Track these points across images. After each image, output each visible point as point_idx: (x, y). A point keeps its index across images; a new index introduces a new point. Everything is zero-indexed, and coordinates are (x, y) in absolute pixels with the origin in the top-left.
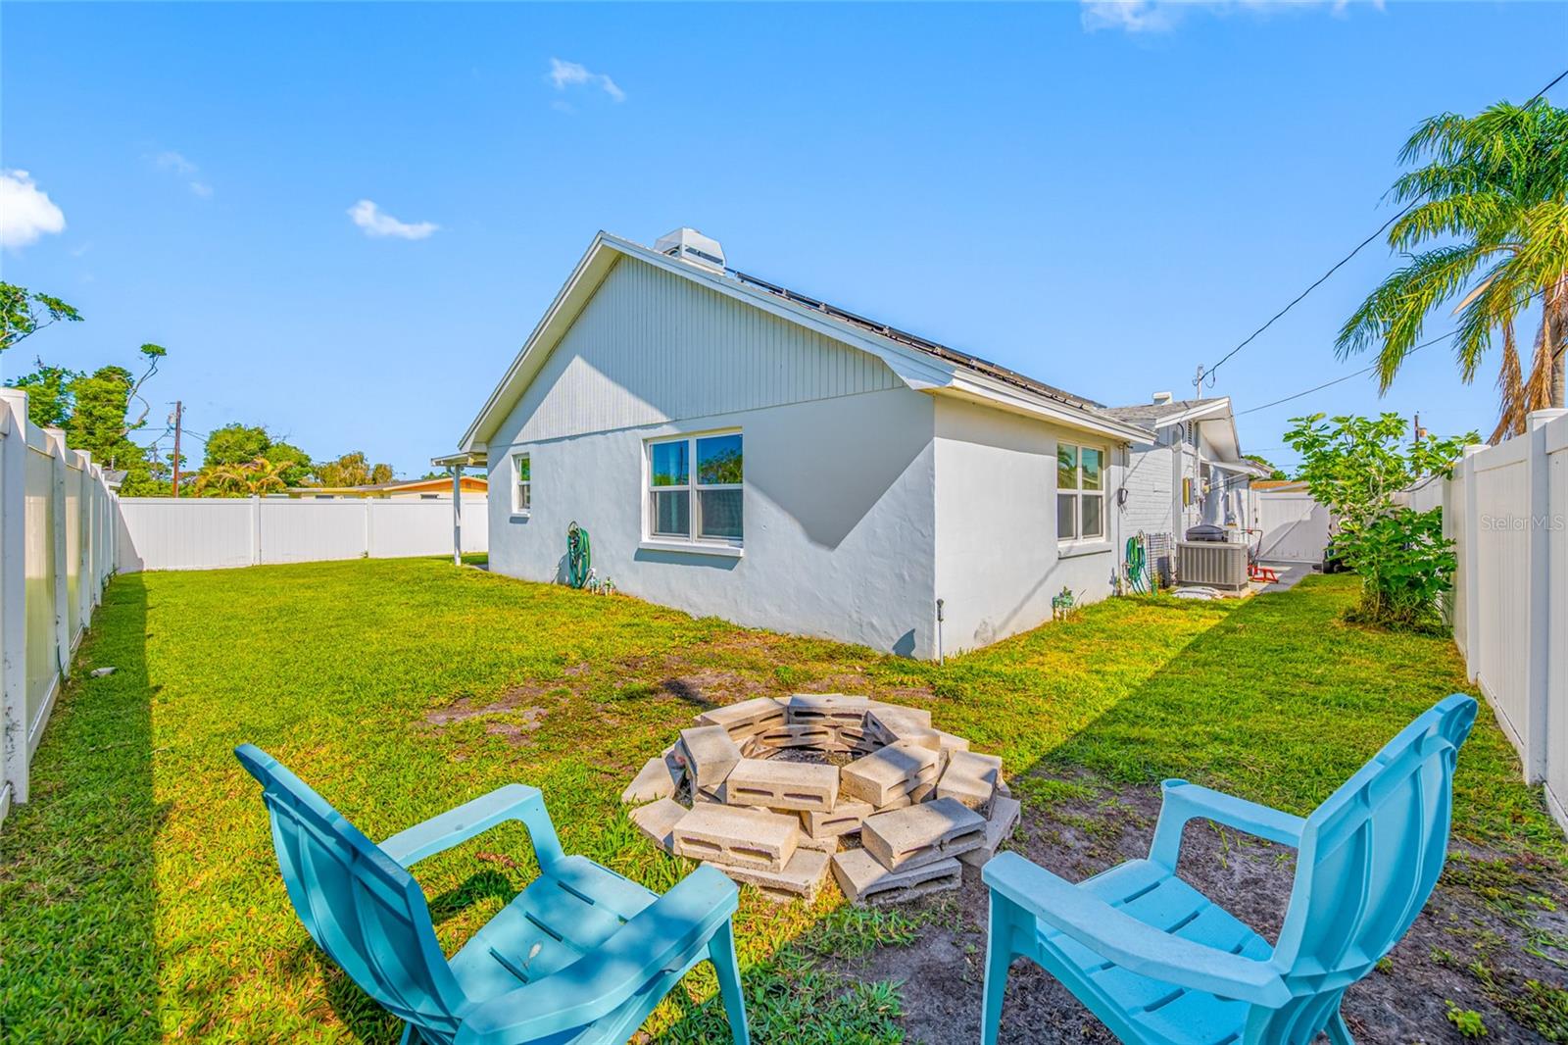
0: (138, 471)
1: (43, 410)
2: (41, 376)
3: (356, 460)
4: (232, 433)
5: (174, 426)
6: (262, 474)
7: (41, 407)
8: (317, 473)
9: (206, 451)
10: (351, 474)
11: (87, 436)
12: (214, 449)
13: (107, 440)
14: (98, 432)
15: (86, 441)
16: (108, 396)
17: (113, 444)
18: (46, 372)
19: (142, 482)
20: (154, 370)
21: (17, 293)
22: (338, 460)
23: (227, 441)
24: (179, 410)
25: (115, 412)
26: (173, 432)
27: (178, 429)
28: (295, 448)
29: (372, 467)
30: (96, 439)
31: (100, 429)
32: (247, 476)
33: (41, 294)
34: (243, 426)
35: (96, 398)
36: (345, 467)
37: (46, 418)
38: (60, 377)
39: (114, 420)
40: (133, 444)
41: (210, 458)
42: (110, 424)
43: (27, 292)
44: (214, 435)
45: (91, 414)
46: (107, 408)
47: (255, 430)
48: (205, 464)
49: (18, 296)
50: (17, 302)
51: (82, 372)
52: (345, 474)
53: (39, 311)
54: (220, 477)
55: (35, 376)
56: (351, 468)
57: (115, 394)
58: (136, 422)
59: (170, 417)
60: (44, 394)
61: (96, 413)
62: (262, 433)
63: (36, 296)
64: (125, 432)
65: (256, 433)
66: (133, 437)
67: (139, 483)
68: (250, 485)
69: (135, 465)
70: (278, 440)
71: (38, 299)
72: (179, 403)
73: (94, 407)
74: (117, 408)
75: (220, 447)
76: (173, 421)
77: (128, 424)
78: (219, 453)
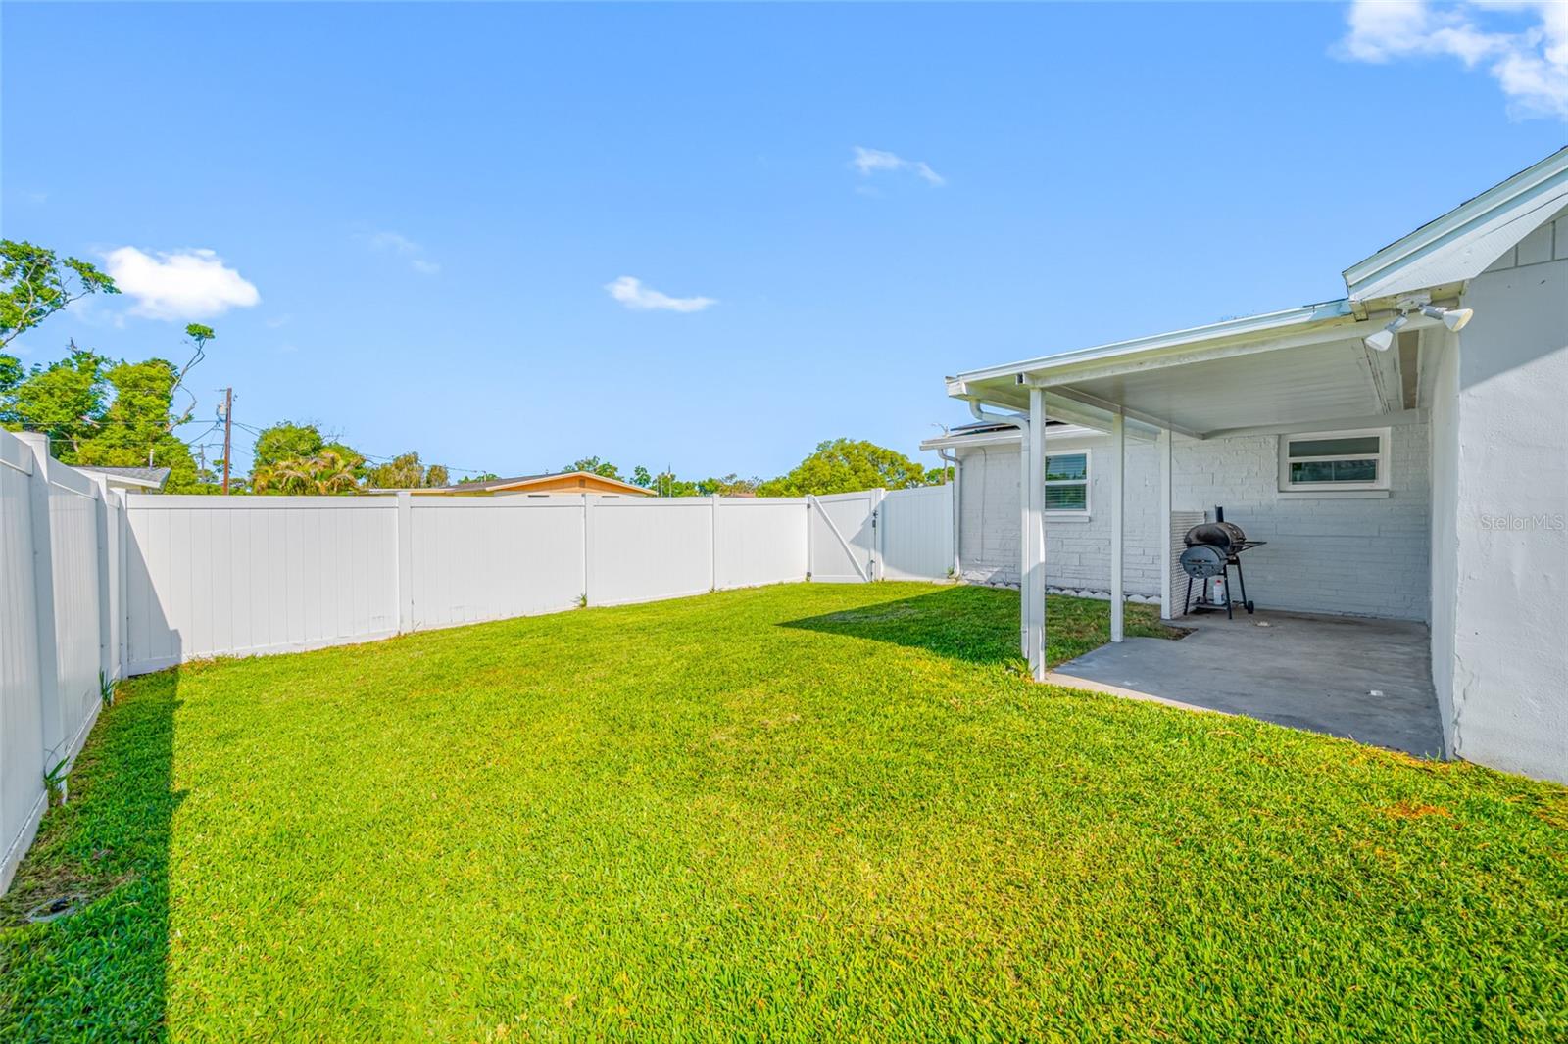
0: (183, 472)
1: (75, 400)
2: (74, 362)
3: (410, 461)
4: (283, 431)
5: (224, 418)
6: (333, 471)
7: (73, 395)
8: (369, 476)
9: (255, 452)
10: (406, 477)
11: (127, 431)
12: (265, 449)
13: (148, 435)
14: (140, 427)
15: (125, 437)
16: (151, 384)
17: (155, 440)
18: (80, 356)
19: (188, 484)
20: (201, 356)
21: (42, 256)
22: (392, 462)
23: (278, 440)
24: (229, 399)
25: (158, 402)
26: (223, 426)
27: (228, 421)
28: (348, 448)
29: (427, 468)
30: (137, 434)
31: (141, 423)
32: (316, 474)
33: (71, 258)
34: (294, 425)
35: (136, 386)
36: (399, 468)
37: (79, 408)
38: (96, 363)
39: (157, 412)
40: (178, 440)
41: (260, 459)
42: (152, 416)
43: (55, 254)
44: (265, 435)
45: (131, 404)
46: (149, 398)
47: (307, 428)
48: (254, 466)
49: (44, 259)
50: (43, 267)
51: (123, 360)
52: (400, 476)
53: (69, 279)
54: (283, 475)
55: (68, 361)
56: (405, 470)
57: (158, 382)
58: (182, 417)
59: (219, 407)
60: (78, 382)
61: (136, 402)
62: (313, 432)
63: (65, 262)
64: (170, 428)
65: (307, 432)
66: (178, 432)
67: (185, 485)
68: (320, 484)
69: (180, 465)
70: (331, 439)
71: (67, 265)
72: (230, 390)
73: (134, 396)
74: (161, 397)
75: (271, 446)
76: (223, 411)
77: (173, 416)
78: (270, 454)
